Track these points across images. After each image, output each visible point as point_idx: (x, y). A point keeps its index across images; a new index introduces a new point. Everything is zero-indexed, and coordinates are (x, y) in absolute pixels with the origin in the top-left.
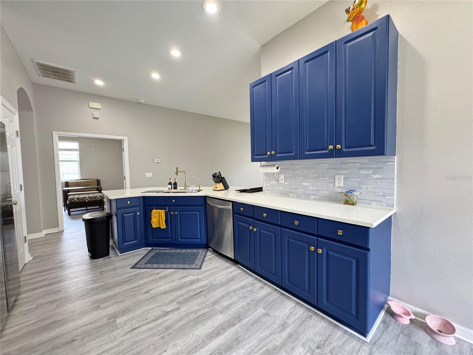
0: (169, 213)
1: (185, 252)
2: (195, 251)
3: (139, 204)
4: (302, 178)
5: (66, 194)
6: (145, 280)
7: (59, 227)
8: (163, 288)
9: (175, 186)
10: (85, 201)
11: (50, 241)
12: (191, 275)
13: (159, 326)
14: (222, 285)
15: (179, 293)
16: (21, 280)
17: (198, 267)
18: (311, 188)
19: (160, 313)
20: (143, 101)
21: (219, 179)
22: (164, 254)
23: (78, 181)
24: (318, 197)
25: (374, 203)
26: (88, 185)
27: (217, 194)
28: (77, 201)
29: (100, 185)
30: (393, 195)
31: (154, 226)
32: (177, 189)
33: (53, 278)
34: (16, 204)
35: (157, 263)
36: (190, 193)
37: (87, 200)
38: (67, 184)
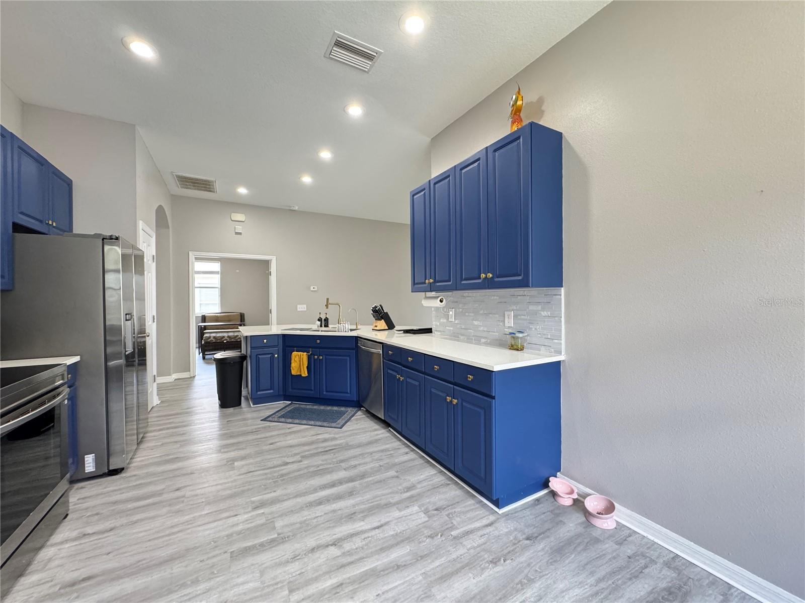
0: (313, 356)
1: (330, 410)
2: (343, 409)
3: (277, 344)
4: (472, 314)
5: (201, 331)
6: (273, 433)
7: (190, 371)
8: (291, 442)
9: (325, 322)
10: (223, 342)
11: (181, 387)
12: (327, 433)
13: (275, 472)
14: (359, 446)
15: (306, 448)
16: (149, 421)
17: (339, 426)
18: (482, 328)
19: (279, 462)
20: (296, 208)
21: (380, 314)
22: (304, 410)
23: (217, 314)
24: (489, 341)
25: (543, 348)
26: (229, 321)
27: (376, 335)
28: (214, 340)
29: (244, 322)
30: (560, 338)
31: (294, 372)
32: (328, 327)
33: (180, 422)
34: (148, 336)
35: (292, 418)
36: (341, 331)
37: (225, 340)
38: (204, 319)
